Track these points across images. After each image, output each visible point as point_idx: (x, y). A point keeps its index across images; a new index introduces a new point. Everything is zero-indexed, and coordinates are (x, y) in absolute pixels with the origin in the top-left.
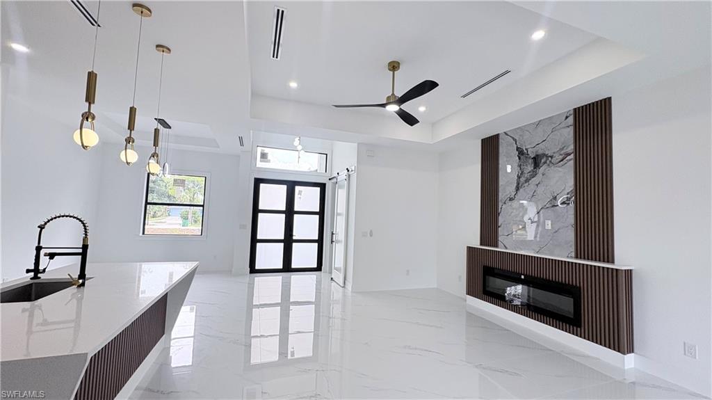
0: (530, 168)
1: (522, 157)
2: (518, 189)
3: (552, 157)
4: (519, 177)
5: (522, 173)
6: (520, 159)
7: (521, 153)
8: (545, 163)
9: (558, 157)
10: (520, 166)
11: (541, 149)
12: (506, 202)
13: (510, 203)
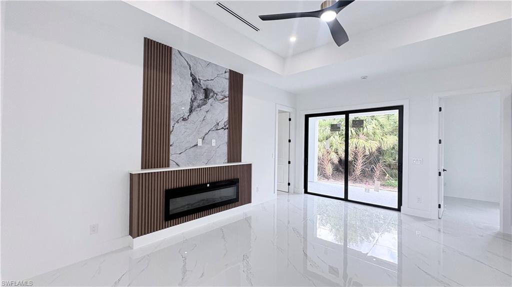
0: (201, 96)
1: (195, 84)
2: (191, 111)
3: (217, 94)
4: (192, 101)
5: (195, 98)
6: (193, 84)
7: (194, 80)
8: (213, 97)
9: (220, 97)
10: (193, 91)
11: (210, 85)
12: (179, 121)
13: (183, 123)
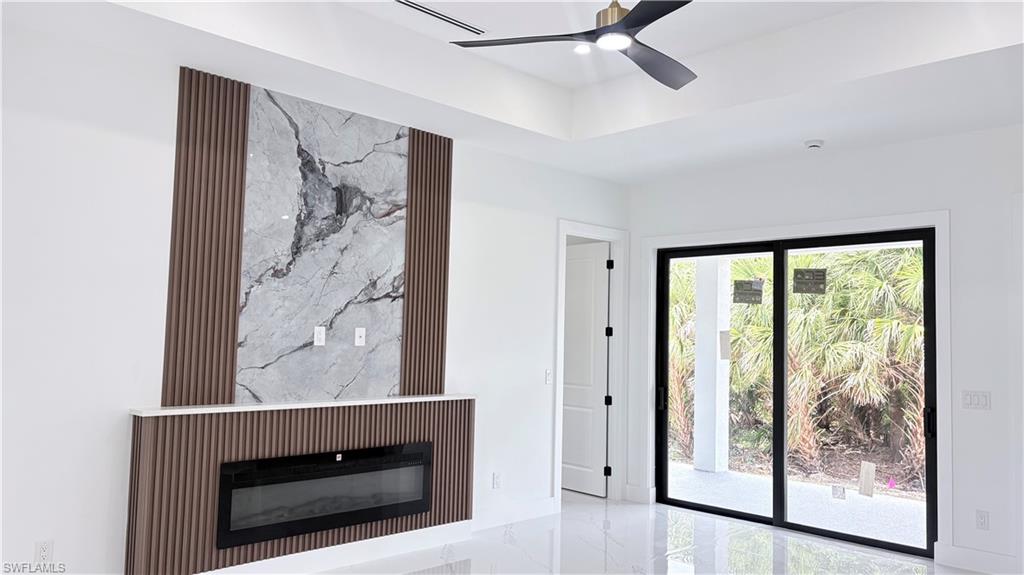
0: (327, 208)
1: (310, 176)
2: (297, 249)
3: (372, 201)
4: (301, 223)
5: (310, 215)
6: (305, 177)
7: (308, 166)
8: (359, 208)
9: (381, 207)
10: (305, 196)
11: (353, 175)
12: (264, 279)
13: (276, 283)
